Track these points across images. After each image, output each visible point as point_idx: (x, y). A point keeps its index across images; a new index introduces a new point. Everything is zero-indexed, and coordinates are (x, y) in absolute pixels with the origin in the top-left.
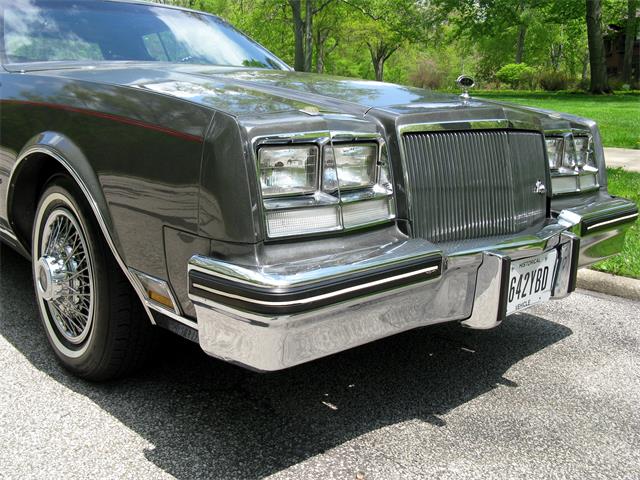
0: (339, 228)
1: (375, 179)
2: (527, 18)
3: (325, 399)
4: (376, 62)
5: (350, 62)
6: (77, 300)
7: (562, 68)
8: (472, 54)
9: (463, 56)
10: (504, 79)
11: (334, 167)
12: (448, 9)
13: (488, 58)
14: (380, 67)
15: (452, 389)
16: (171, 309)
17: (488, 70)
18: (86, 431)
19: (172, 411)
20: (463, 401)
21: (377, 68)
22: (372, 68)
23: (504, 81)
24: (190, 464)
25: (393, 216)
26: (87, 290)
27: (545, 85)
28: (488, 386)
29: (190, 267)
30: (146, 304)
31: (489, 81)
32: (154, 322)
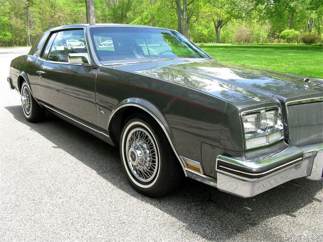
0: (268, 144)
1: (276, 123)
2: (296, 6)
3: (246, 206)
4: (217, 28)
5: (203, 28)
6: (148, 165)
7: (313, 30)
8: (266, 24)
9: (262, 25)
10: (283, 37)
11: (266, 119)
12: (257, 5)
13: (274, 26)
14: (219, 30)
15: (295, 202)
16: (200, 172)
17: (274, 32)
18: (159, 218)
19: (189, 210)
20: (301, 207)
21: (217, 31)
22: (215, 31)
23: (284, 39)
24: (205, 231)
25: (283, 137)
26: (154, 162)
27: (305, 41)
28: (310, 201)
29: (217, 159)
30: (185, 169)
31: (275, 38)
32: (186, 176)
